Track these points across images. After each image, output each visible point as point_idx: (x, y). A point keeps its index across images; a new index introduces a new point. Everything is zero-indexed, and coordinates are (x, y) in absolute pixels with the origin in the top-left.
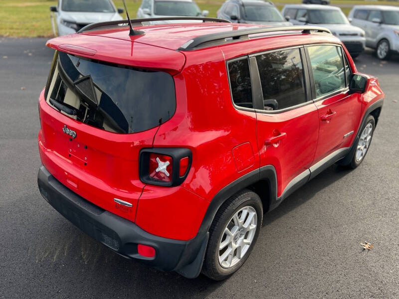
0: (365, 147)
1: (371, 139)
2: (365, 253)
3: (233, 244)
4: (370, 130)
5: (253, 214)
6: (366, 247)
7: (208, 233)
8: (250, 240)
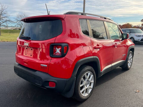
0: (131, 63)
1: (132, 60)
2: (137, 93)
3: (85, 86)
4: (132, 56)
5: (92, 76)
6: (137, 91)
7: (75, 77)
8: (92, 87)
